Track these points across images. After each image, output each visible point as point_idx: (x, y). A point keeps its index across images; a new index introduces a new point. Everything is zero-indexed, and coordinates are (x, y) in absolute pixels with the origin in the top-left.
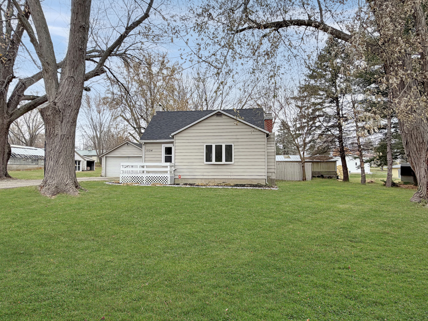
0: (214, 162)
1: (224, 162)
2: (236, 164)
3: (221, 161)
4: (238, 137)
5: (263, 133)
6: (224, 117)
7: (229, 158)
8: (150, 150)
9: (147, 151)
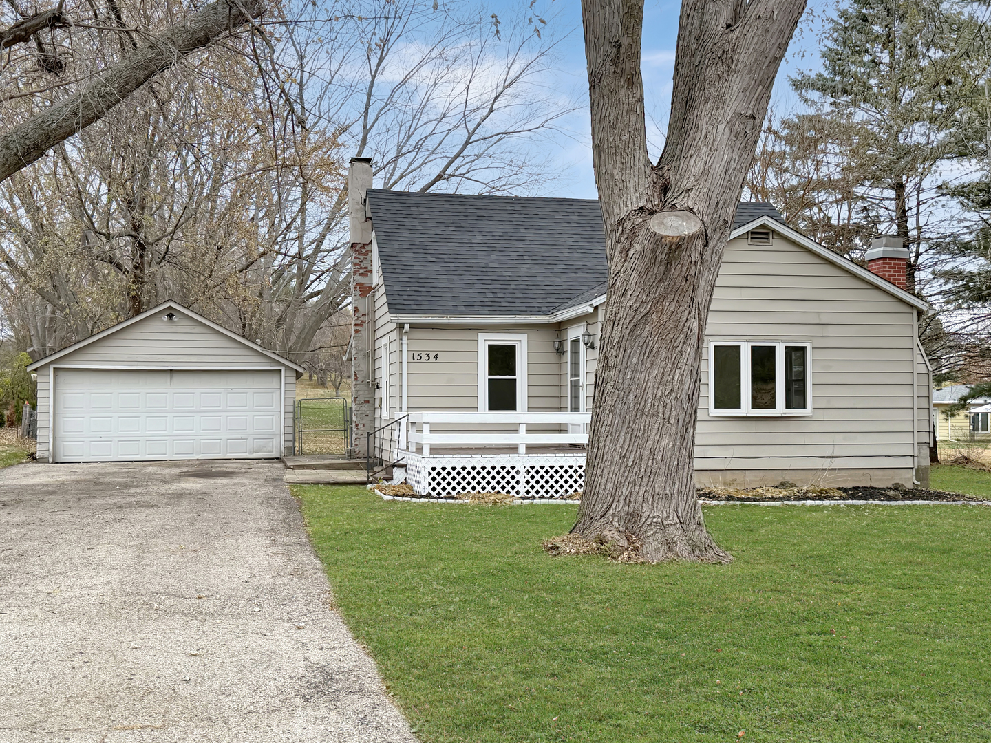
0: (746, 408)
1: (780, 408)
2: (819, 415)
3: (772, 405)
4: (825, 319)
5: (908, 310)
6: (776, 244)
7: (796, 395)
8: (428, 355)
9: (416, 357)
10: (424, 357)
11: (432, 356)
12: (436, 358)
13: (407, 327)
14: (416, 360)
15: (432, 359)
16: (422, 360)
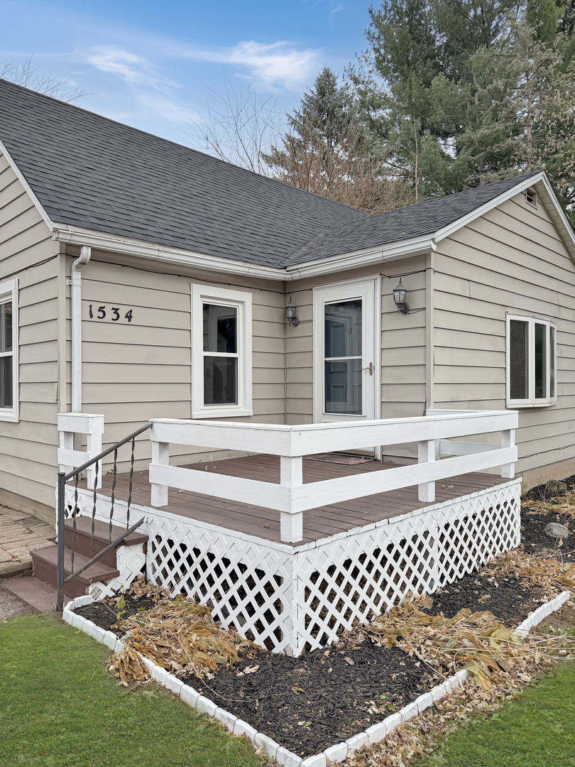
8: (116, 311)
9: (96, 313)
10: (110, 315)
11: (123, 312)
12: (129, 317)
13: (86, 253)
14: (95, 318)
15: (123, 319)
16: (106, 319)
